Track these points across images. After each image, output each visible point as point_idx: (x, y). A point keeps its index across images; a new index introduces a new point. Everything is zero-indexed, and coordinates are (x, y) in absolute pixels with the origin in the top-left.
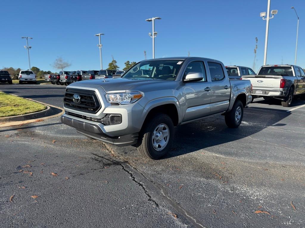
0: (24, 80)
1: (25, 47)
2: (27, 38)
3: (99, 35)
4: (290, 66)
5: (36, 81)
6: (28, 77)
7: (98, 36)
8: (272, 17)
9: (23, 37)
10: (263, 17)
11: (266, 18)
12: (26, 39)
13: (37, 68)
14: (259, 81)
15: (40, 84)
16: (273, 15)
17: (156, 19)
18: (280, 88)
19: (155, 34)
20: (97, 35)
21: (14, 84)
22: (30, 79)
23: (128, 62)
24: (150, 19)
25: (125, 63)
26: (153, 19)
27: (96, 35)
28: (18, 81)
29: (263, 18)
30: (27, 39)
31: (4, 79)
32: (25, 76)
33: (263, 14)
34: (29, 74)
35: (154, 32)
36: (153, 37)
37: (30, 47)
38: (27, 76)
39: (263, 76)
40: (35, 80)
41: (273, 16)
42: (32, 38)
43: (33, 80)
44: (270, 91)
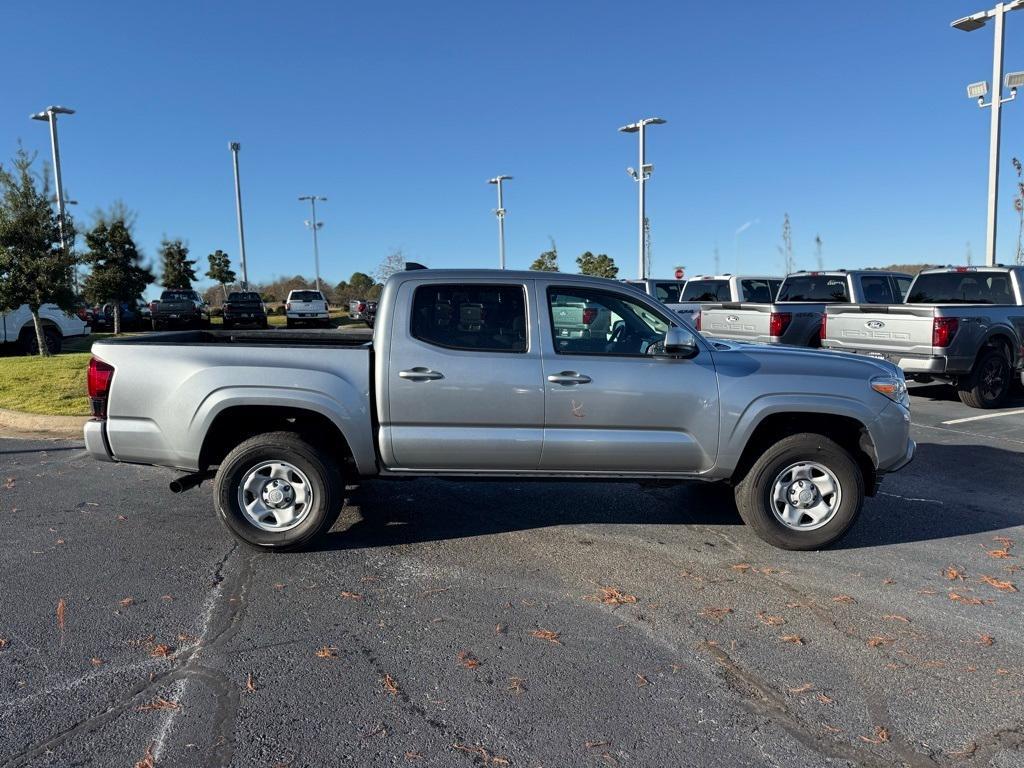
0: (297, 317)
1: (307, 224)
2: (314, 199)
3: (498, 180)
4: (1006, 271)
5: (327, 318)
6: (307, 308)
7: (496, 182)
8: (1011, 96)
9: (302, 197)
10: (981, 97)
11: (990, 101)
12: (310, 201)
13: (366, 276)
14: (873, 324)
15: (336, 328)
16: (1014, 89)
17: (648, 123)
18: (934, 345)
19: (644, 169)
20: (493, 180)
21: (273, 328)
22: (312, 314)
23: (589, 254)
24: (632, 126)
25: (579, 260)
26: (640, 125)
27: (491, 182)
28: (283, 319)
29: (980, 101)
30: (313, 202)
31: (246, 316)
32: (298, 306)
33: (976, 90)
34: (310, 301)
35: (644, 163)
36: (641, 180)
37: (320, 225)
38: (304, 304)
39: (882, 306)
40: (324, 316)
41: (1013, 93)
42: (325, 199)
43: (320, 316)
44: (902, 357)
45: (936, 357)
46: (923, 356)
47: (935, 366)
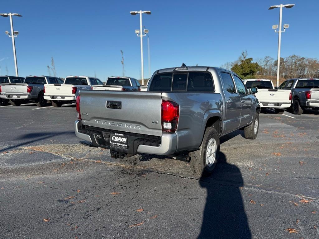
45: (29, 95)
46: (25, 95)
47: (28, 97)
